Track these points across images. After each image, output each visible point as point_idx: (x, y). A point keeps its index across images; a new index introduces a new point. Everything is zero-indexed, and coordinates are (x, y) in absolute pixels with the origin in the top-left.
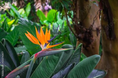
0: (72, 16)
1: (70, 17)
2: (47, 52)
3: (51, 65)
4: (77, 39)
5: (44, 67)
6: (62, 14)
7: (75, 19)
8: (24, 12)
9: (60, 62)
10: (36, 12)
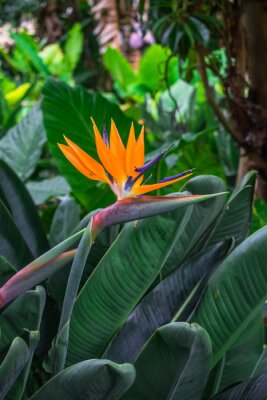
0: (222, 72)
1: (216, 73)
2: (133, 207)
3: (149, 247)
4: (242, 151)
5: (128, 257)
6: (190, 63)
7: (233, 79)
8: (59, 57)
9: (180, 238)
10: (100, 56)
